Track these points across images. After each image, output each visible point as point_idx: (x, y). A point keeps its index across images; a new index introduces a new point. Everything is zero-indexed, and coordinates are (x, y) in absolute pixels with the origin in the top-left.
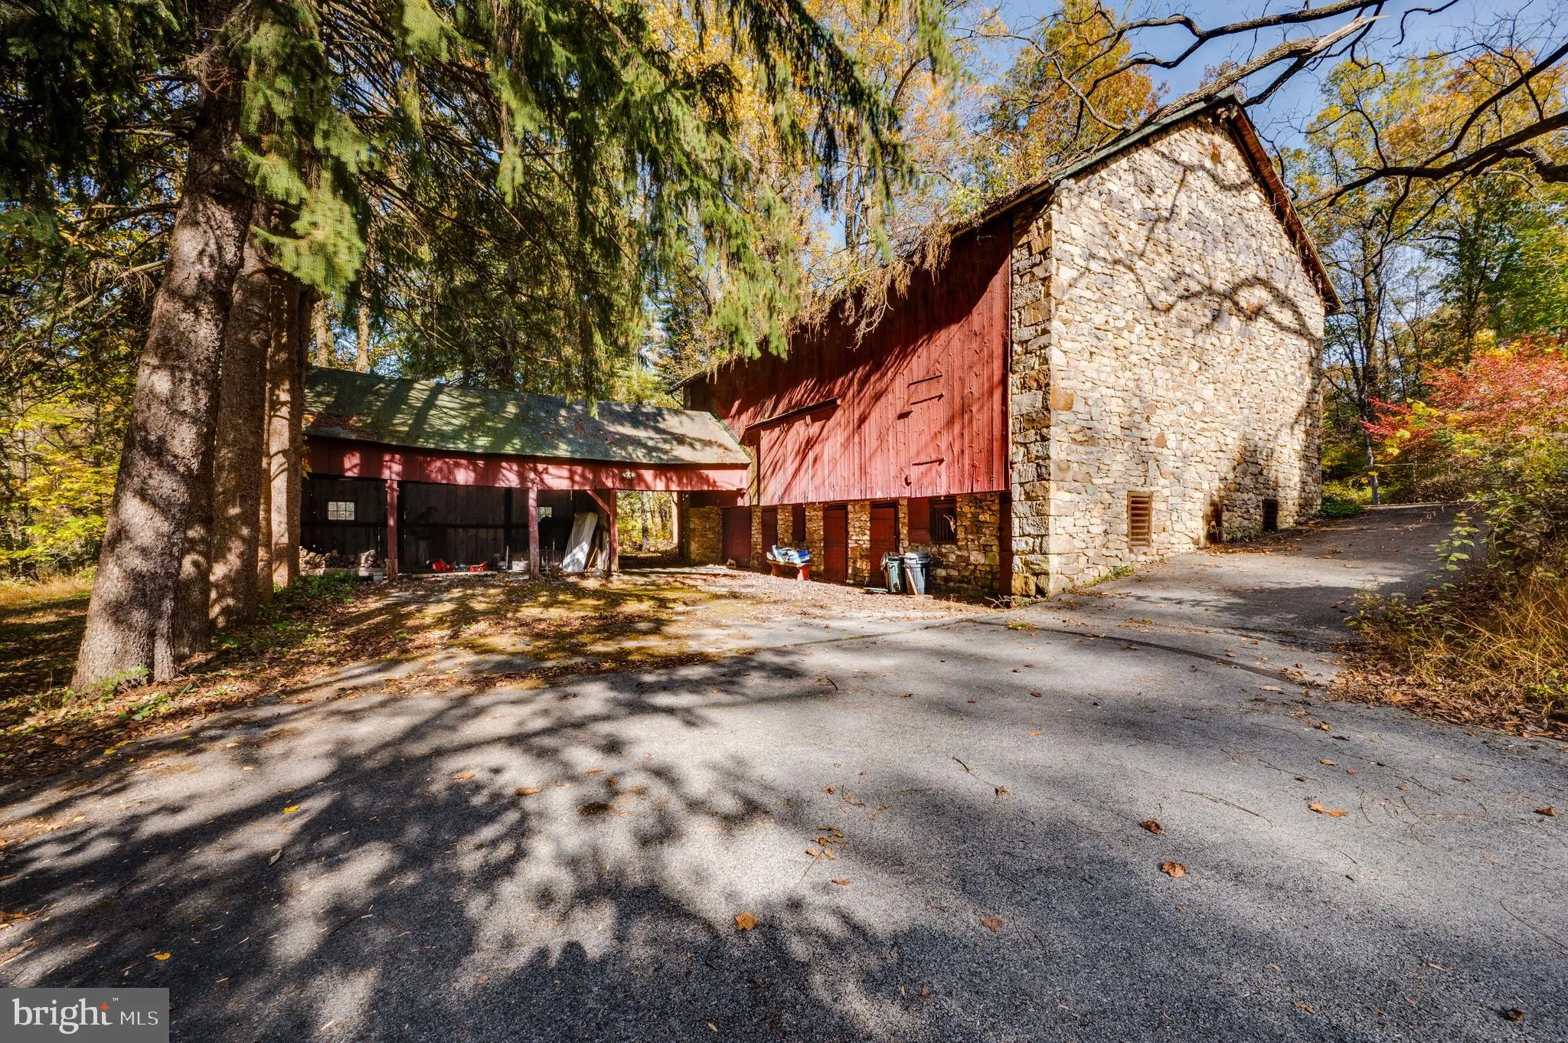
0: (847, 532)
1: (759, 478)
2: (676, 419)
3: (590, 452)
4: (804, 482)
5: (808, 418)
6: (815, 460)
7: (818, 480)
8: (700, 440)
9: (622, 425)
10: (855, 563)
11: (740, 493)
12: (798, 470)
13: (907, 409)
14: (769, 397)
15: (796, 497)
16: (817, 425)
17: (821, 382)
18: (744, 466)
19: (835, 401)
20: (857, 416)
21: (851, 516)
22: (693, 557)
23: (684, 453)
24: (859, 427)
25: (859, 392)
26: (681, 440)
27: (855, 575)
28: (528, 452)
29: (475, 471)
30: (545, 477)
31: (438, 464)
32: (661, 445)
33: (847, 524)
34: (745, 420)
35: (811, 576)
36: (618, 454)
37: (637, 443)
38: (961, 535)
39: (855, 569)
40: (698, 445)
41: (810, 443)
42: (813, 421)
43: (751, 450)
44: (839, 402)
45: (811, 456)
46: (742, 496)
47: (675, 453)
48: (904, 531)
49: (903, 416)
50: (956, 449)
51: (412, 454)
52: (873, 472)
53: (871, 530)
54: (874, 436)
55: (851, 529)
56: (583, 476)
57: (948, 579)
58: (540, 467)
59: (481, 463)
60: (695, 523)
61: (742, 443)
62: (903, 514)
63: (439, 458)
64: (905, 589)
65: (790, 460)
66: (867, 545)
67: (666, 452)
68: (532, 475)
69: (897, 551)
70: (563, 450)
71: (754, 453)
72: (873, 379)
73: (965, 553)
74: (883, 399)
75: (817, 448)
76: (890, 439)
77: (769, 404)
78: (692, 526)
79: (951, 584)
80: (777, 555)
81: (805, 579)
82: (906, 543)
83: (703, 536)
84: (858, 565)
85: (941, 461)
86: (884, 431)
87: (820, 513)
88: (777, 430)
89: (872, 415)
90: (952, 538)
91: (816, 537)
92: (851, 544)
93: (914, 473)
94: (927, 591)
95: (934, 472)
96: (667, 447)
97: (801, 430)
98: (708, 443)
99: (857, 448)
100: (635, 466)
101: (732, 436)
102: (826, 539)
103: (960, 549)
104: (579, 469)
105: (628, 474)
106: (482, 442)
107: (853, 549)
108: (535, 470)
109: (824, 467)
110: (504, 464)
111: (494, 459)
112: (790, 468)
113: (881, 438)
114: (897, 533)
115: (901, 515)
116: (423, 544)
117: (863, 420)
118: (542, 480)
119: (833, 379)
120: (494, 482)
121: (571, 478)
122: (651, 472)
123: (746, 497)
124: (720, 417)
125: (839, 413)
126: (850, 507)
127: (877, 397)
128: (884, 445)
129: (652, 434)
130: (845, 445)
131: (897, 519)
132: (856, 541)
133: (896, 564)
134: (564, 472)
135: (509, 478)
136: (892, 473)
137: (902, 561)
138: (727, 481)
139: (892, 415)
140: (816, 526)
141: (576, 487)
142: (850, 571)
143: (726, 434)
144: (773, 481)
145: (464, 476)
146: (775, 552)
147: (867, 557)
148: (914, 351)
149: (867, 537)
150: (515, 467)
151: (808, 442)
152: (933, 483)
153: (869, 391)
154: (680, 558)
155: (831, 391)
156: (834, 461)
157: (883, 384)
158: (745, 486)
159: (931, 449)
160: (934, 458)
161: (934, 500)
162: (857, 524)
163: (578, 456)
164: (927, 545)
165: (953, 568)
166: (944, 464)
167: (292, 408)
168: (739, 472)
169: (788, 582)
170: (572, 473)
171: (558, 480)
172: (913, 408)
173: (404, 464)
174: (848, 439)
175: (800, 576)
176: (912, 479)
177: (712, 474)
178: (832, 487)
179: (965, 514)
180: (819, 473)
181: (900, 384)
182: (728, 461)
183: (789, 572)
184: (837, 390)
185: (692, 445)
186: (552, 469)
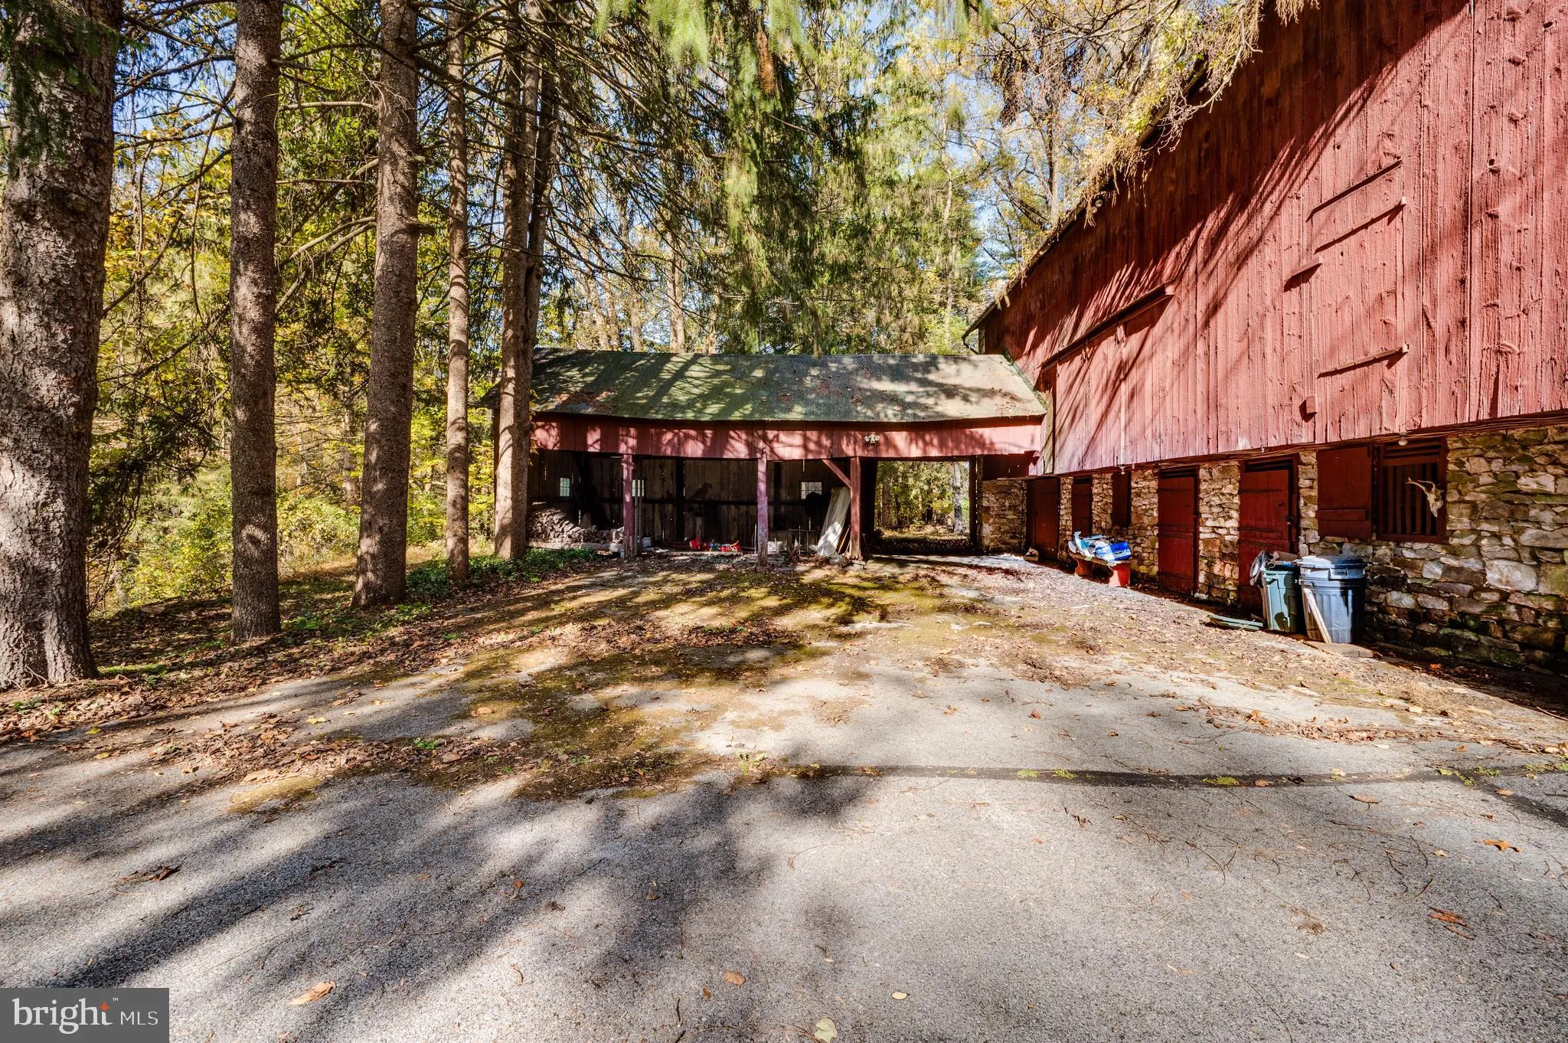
0: (1198, 514)
1: (1054, 435)
2: (954, 367)
3: (827, 414)
4: (1113, 435)
5: (1120, 331)
6: (1132, 396)
7: (1136, 427)
8: (978, 390)
9: (879, 379)
10: (1210, 565)
11: (1030, 457)
12: (1105, 415)
13: (1306, 264)
14: (1069, 313)
15: (1102, 459)
16: (1135, 339)
17: (1142, 266)
18: (1037, 420)
19: (1162, 289)
20: (1201, 306)
21: (1203, 486)
22: (986, 542)
23: (953, 409)
24: (1206, 324)
25: (1206, 263)
26: (950, 392)
27: (1210, 587)
28: (757, 417)
29: (704, 442)
30: (775, 445)
31: (669, 436)
32: (923, 401)
33: (1197, 499)
34: (1042, 354)
35: (1134, 579)
36: (863, 413)
37: (892, 399)
38: (1458, 521)
39: (1210, 575)
40: (974, 398)
41: (1124, 370)
42: (1128, 334)
43: (1046, 396)
44: (1169, 291)
45: (1124, 389)
46: (1035, 461)
47: (939, 409)
48: (1310, 513)
49: (1297, 280)
50: (1442, 320)
51: (647, 427)
52: (1232, 403)
53: (1242, 510)
54: (1234, 335)
55: (1203, 509)
56: (818, 443)
57: (1417, 615)
58: (771, 434)
59: (709, 433)
60: (989, 500)
61: (1037, 388)
62: (1307, 481)
63: (670, 429)
64: (1300, 626)
65: (1094, 403)
66: (1233, 537)
67: (926, 408)
68: (761, 445)
69: (1294, 550)
70: (797, 413)
71: (1050, 401)
72: (1233, 228)
73: (1473, 564)
74: (1253, 262)
75: (1134, 376)
76: (1269, 334)
77: (1069, 323)
78: (985, 503)
79: (1429, 628)
80: (1079, 546)
81: (1123, 584)
82: (1314, 536)
83: (998, 516)
84: (1216, 569)
85: (1394, 357)
86: (1254, 323)
87: (1154, 484)
88: (1078, 360)
89: (1232, 298)
90: (1435, 530)
91: (1146, 520)
92: (1205, 534)
93: (1322, 394)
94: (1358, 637)
95: (1375, 385)
96: (930, 401)
97: (1110, 352)
98: (991, 393)
99: (1201, 365)
100: (882, 427)
101: (1026, 381)
102: (1162, 524)
103: (1454, 553)
104: (813, 435)
105: (873, 437)
106: (713, 409)
107: (1207, 542)
108: (765, 439)
109: (1147, 404)
110: (732, 433)
111: (722, 427)
112: (1095, 412)
113: (1249, 336)
114: (1296, 517)
115: (1304, 483)
116: (699, 521)
117: (1214, 308)
118: (772, 450)
119: (1160, 253)
120: (722, 453)
121: (805, 447)
122: (904, 434)
123: (1040, 463)
124: (1012, 358)
125: (1170, 309)
126: (1203, 473)
127: (1242, 260)
128: (1256, 347)
129: (913, 387)
130: (1181, 364)
131: (1294, 489)
132: (1214, 529)
133: (1280, 576)
134: (797, 439)
135: (738, 449)
136: (1271, 400)
137: (1295, 571)
138: (1009, 441)
139: (1272, 283)
140: (1146, 501)
141: (810, 457)
142: (1202, 578)
143: (1019, 379)
144: (1071, 436)
145: (694, 449)
146: (1078, 541)
147: (1231, 557)
148: (1328, 136)
149: (1233, 523)
150: (744, 436)
151: (1120, 369)
152: (1372, 408)
153: (1227, 251)
154: (973, 546)
155: (1160, 274)
156: (1161, 393)
157: (1253, 233)
158: (1037, 447)
159: (1365, 334)
160: (1374, 351)
161: (1379, 448)
162: (1216, 500)
163: (812, 418)
164: (1365, 541)
165: (1434, 592)
166: (1402, 364)
167: (516, 384)
168: (1029, 429)
169: (1096, 587)
170: (806, 439)
171: (790, 448)
172: (1321, 258)
173: (638, 438)
174: (1186, 353)
175: (1115, 580)
176: (1317, 406)
177: (987, 433)
178: (1157, 437)
179: (1473, 477)
180: (1137, 417)
181: (1292, 216)
182: (1011, 412)
183: (1098, 572)
184: (1167, 271)
185: (966, 399)
186: (783, 437)
